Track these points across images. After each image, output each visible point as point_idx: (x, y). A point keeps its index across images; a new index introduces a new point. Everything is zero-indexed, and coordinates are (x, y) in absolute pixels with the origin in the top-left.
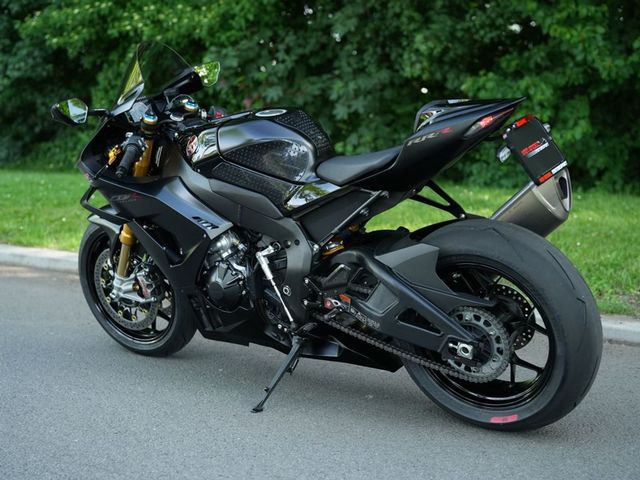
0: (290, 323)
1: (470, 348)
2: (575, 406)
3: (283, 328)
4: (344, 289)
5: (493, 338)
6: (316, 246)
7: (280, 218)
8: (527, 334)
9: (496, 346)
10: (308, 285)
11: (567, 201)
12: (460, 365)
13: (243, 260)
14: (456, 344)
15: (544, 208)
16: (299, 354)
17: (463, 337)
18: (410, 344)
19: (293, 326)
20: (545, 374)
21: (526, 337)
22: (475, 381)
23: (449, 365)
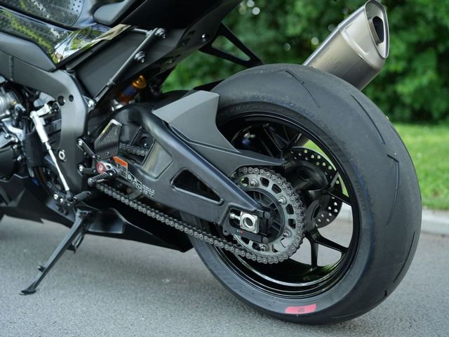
0: (66, 193)
1: (254, 219)
2: (386, 295)
3: (60, 198)
4: (116, 150)
5: (284, 207)
6: (91, 103)
7: (53, 71)
8: (334, 207)
9: (288, 217)
10: (82, 147)
11: (383, 45)
12: (247, 241)
13: (18, 121)
14: (238, 214)
15: (354, 53)
16: (83, 230)
17: (247, 206)
18: (196, 218)
19: (69, 196)
20: (349, 254)
21: (332, 211)
22: (264, 261)
23: (235, 242)
